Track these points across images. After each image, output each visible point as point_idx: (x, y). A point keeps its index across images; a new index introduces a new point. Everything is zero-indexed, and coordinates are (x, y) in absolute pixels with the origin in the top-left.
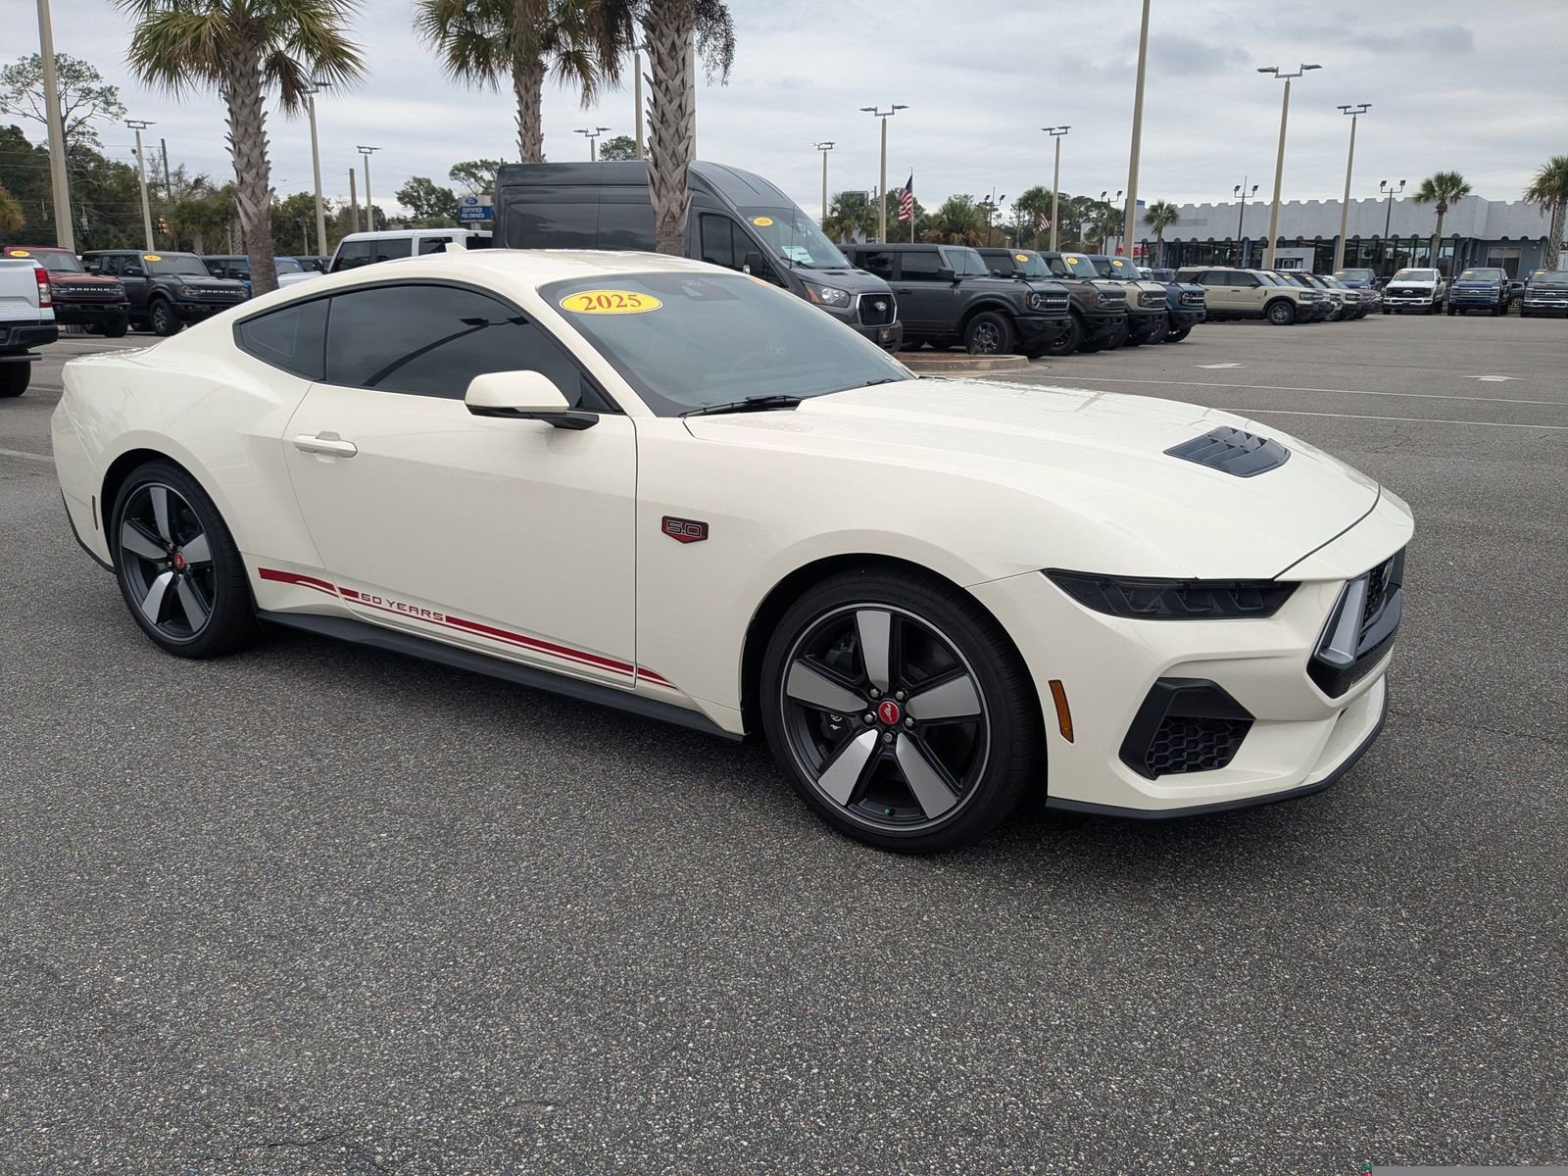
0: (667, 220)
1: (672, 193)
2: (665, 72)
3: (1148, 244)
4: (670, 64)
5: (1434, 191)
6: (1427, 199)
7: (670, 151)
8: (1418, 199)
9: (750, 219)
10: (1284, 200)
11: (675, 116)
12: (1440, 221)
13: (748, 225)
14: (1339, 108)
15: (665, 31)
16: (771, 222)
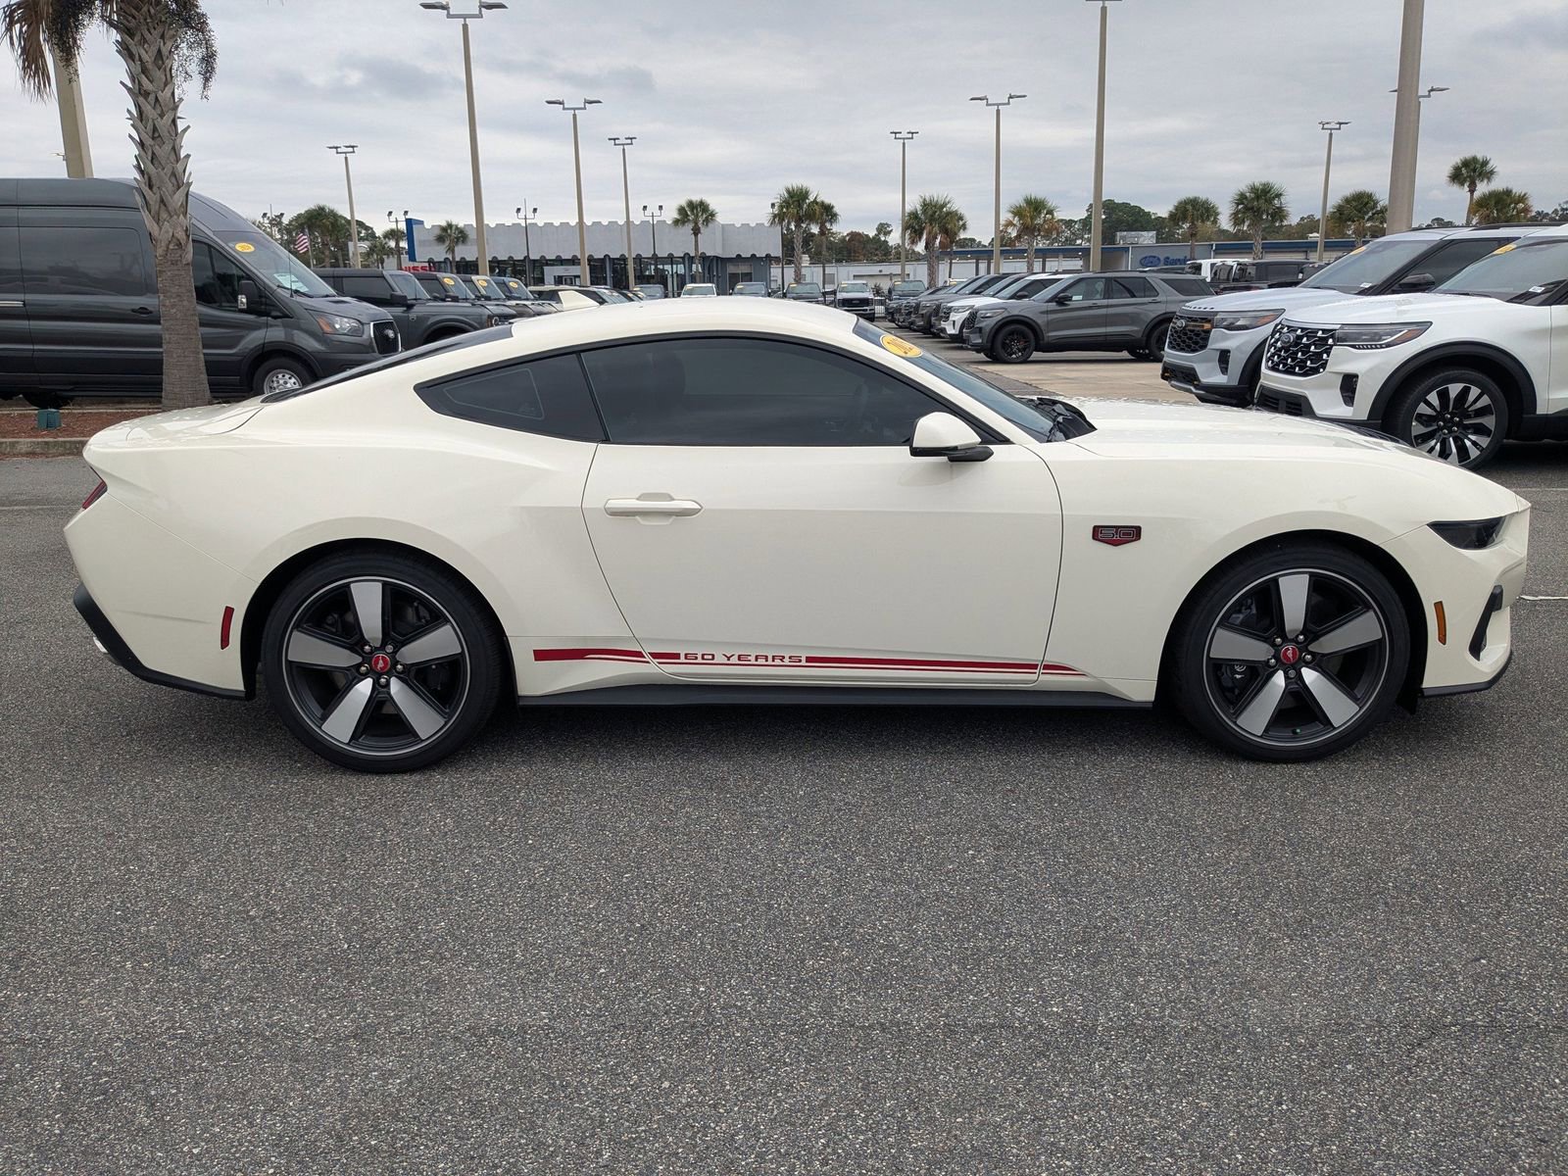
0: (171, 247)
1: (175, 217)
2: (151, 82)
3: (434, 263)
4: (159, 75)
5: (688, 215)
6: (684, 223)
7: (168, 170)
8: (676, 222)
9: (231, 245)
10: (588, 222)
11: (169, 132)
12: (696, 241)
13: (230, 250)
14: (610, 139)
15: (148, 36)
16: (252, 249)
